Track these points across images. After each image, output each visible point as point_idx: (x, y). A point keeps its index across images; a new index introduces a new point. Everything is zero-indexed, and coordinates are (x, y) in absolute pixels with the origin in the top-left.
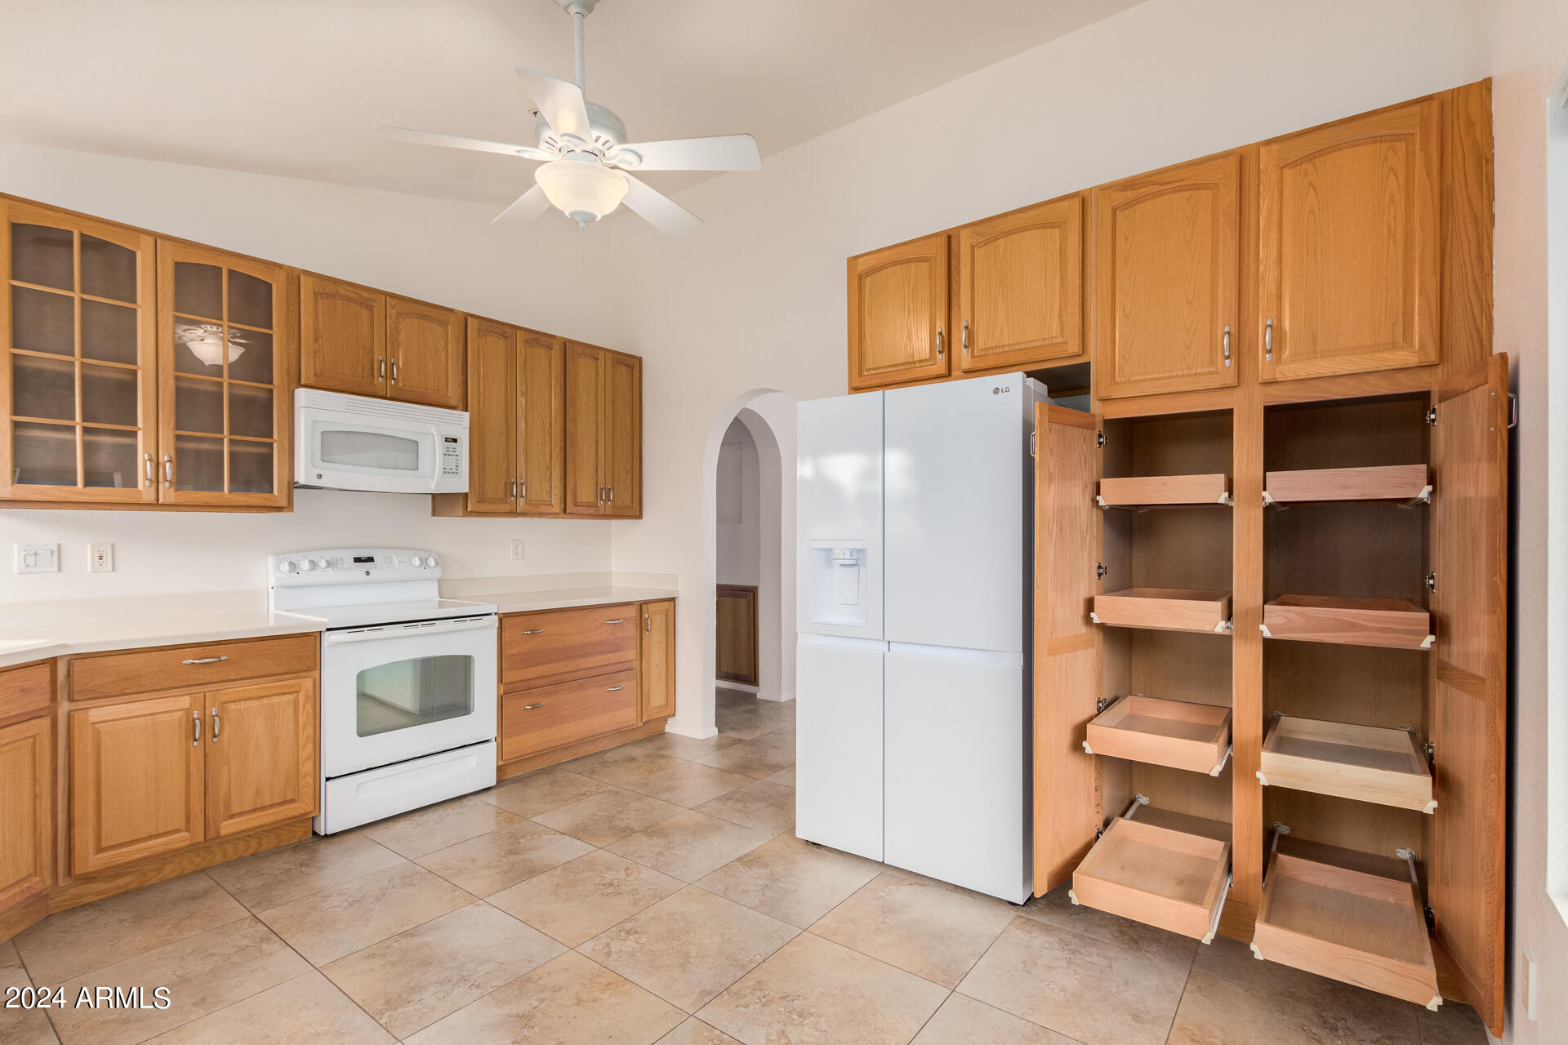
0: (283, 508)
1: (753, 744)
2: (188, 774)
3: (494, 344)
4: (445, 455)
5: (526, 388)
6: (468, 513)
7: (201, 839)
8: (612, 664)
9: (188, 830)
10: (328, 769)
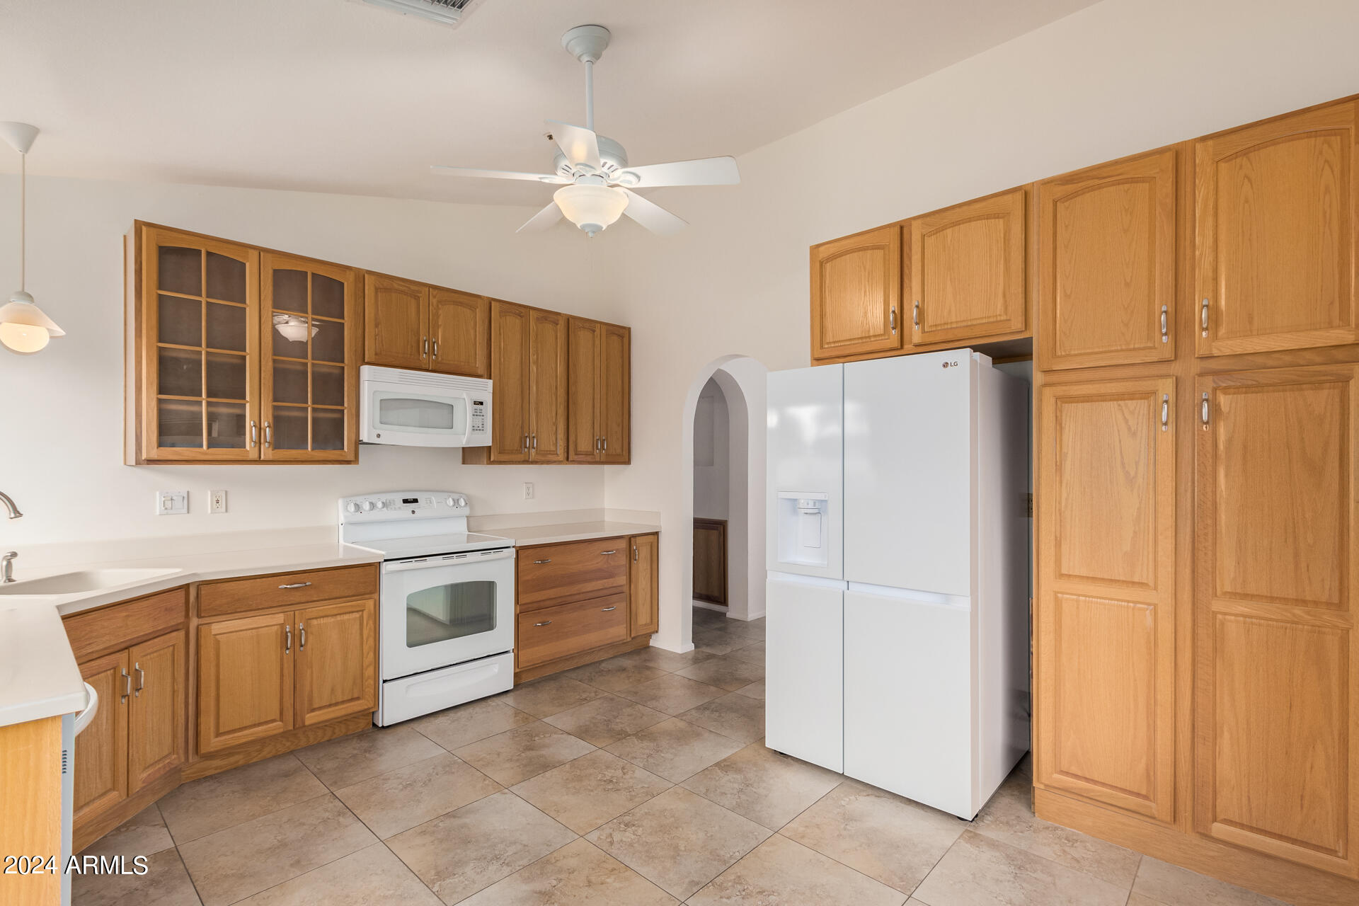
0: (351, 461)
1: (725, 659)
2: (282, 675)
3: (513, 322)
4: (474, 415)
5: (537, 359)
6: (490, 462)
7: (291, 728)
8: (606, 588)
9: (281, 720)
10: (385, 674)
